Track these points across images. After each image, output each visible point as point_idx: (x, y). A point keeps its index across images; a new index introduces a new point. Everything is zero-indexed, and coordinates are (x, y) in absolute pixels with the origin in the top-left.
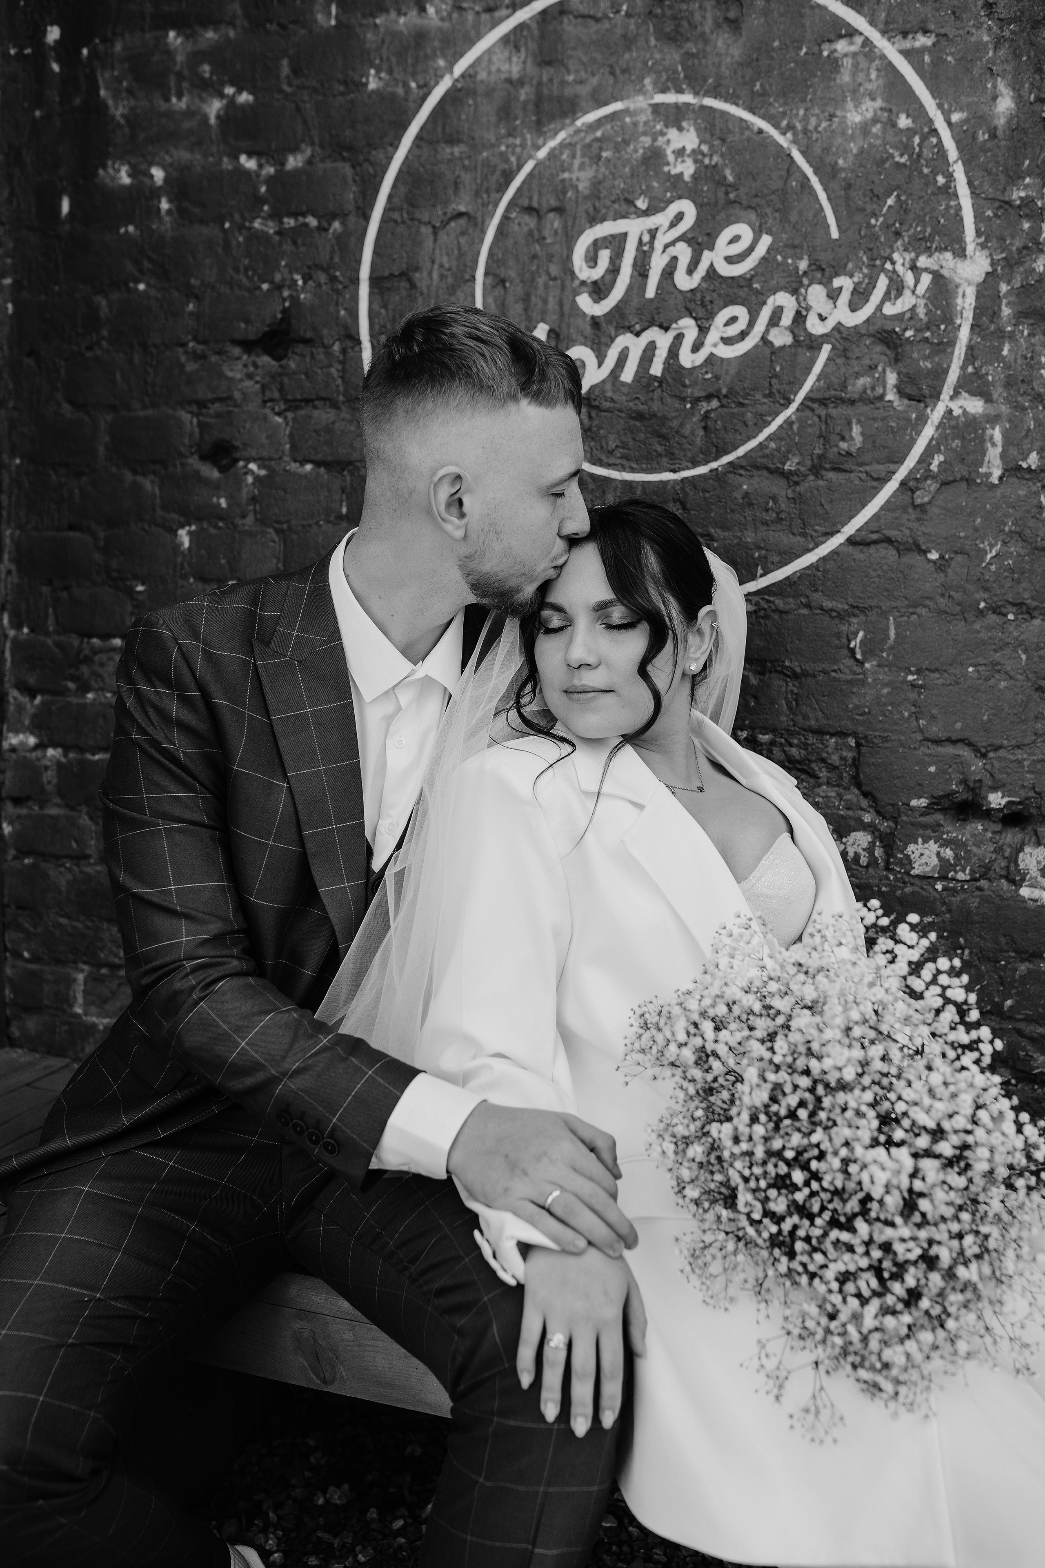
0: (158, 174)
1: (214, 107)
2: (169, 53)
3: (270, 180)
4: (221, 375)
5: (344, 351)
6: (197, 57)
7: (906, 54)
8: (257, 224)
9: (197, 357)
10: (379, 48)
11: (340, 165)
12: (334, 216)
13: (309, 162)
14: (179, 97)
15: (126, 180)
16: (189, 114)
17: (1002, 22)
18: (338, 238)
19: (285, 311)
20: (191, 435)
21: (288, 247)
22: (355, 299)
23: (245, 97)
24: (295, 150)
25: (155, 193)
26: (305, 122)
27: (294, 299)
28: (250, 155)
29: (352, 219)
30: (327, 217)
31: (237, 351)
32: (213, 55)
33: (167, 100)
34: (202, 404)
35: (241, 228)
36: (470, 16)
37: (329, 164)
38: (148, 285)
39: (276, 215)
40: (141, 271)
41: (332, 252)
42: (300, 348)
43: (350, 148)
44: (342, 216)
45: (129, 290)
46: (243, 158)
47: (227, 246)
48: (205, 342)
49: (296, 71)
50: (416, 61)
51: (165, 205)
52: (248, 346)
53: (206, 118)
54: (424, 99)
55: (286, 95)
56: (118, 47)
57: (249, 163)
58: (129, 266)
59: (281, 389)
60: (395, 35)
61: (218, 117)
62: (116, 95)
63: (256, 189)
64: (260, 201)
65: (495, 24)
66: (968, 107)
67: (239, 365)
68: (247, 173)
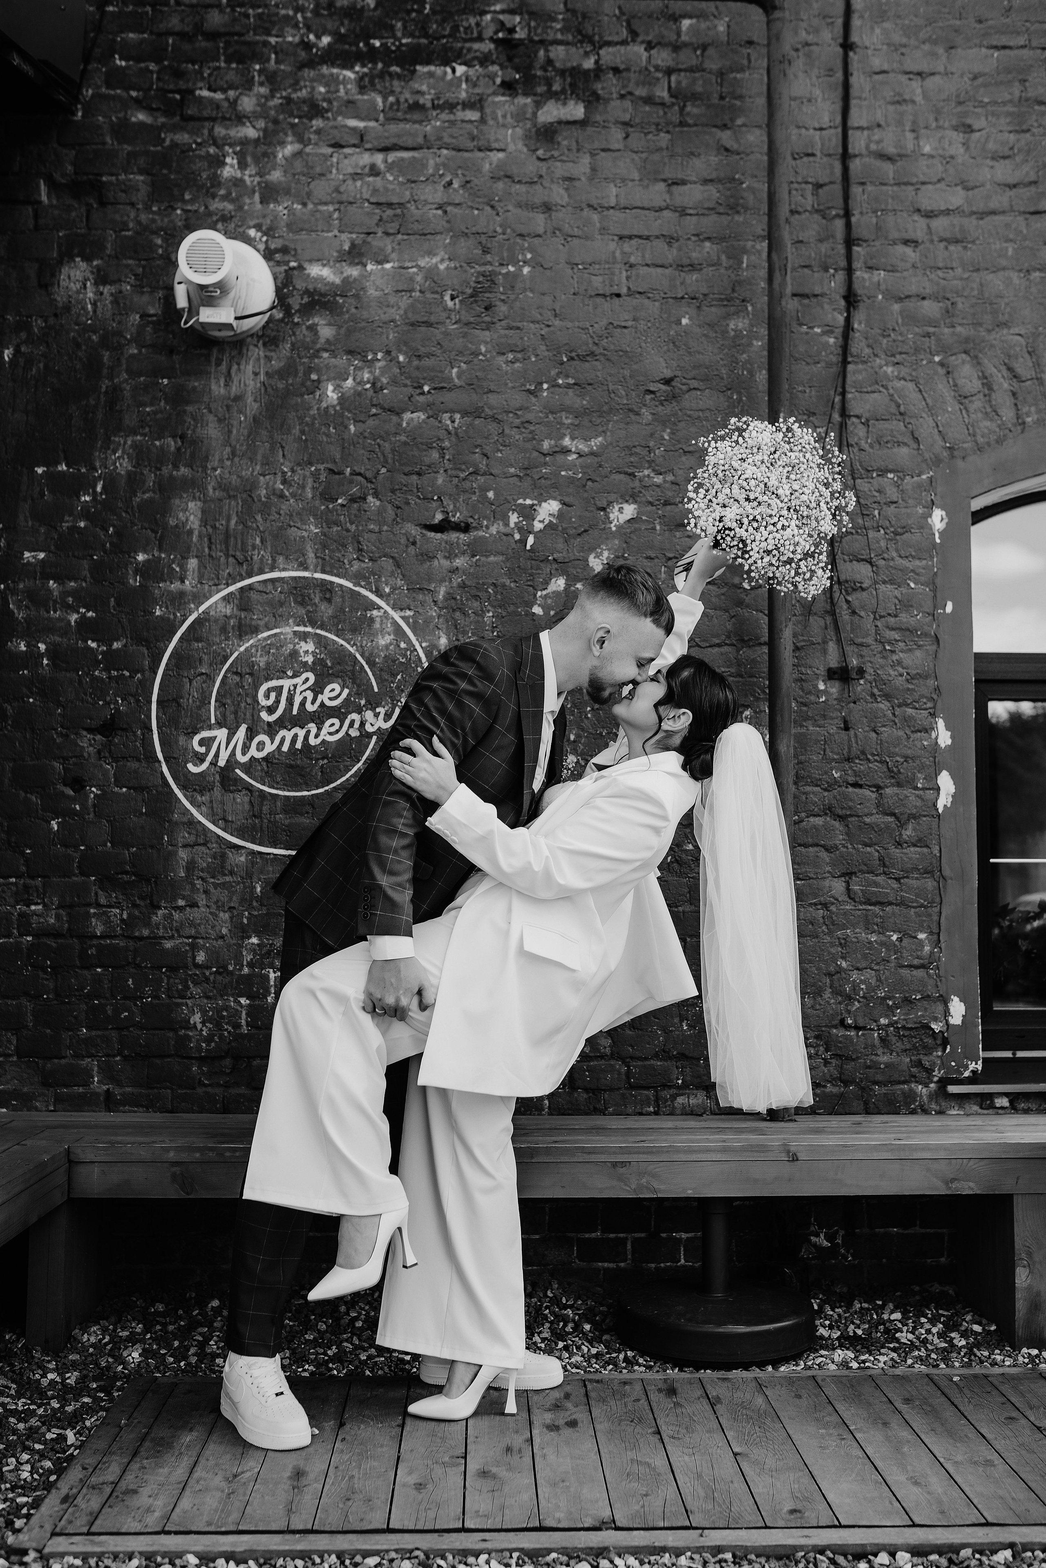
0: (42, 647)
1: (74, 618)
2: (49, 591)
3: (103, 653)
4: (77, 745)
5: (143, 734)
6: (64, 594)
7: (403, 618)
8: (96, 673)
9: (61, 735)
10: (161, 597)
11: (141, 648)
12: (138, 672)
13: (125, 646)
14: (55, 612)
15: (24, 648)
16: (60, 619)
17: (441, 609)
18: (139, 681)
19: (111, 714)
20: (59, 773)
21: (113, 685)
22: (150, 710)
23: (90, 614)
24: (117, 640)
25: (41, 656)
26: (123, 627)
27: (117, 710)
28: (93, 641)
29: (147, 673)
30: (134, 672)
31: (85, 733)
32: (74, 593)
33: (49, 612)
34: (65, 759)
35: (87, 674)
36: (206, 587)
37: (135, 647)
38: (35, 699)
39: (107, 669)
40: (32, 693)
41: (137, 688)
42: (119, 732)
43: (147, 641)
44: (142, 672)
45: (24, 702)
46: (89, 642)
47: (80, 682)
48: (68, 729)
49: (118, 604)
50: (180, 604)
51: (45, 662)
52: (90, 730)
53: (69, 622)
54: (184, 621)
55: (113, 615)
56: (21, 586)
57: (94, 645)
58: (24, 690)
59: (110, 752)
60: (170, 592)
61: (76, 622)
62: (19, 608)
63: (96, 657)
64: (100, 662)
65: (218, 591)
66: (429, 641)
67: (85, 740)
68: (92, 649)
